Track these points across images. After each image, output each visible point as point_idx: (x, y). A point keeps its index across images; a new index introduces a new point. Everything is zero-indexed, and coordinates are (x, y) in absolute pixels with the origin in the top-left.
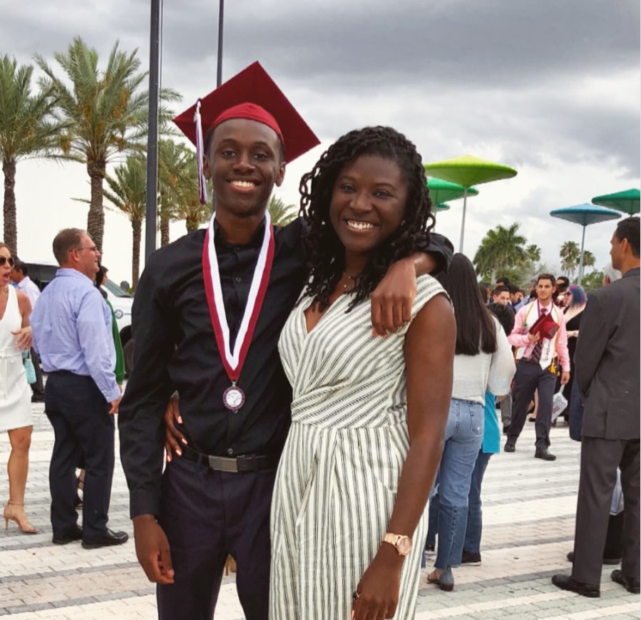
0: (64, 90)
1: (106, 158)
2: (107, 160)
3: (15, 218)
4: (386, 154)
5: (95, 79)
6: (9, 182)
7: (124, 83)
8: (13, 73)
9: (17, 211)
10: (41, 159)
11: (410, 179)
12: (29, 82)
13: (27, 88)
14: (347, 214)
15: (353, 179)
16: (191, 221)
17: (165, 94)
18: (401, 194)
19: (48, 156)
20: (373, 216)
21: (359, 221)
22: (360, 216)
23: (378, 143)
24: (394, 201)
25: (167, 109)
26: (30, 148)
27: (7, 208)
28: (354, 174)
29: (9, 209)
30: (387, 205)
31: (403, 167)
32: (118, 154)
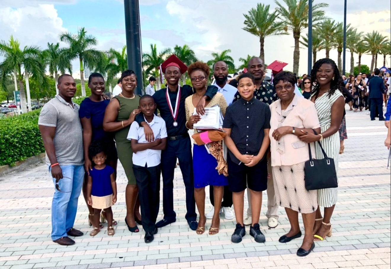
0: (284, 10)
1: (300, 31)
2: (300, 32)
3: (264, 57)
4: (328, 63)
5: (296, 4)
6: (262, 45)
7: (306, 4)
8: (263, 9)
9: (265, 55)
10: (273, 36)
11: (334, 68)
12: (268, 10)
13: (268, 12)
14: (320, 76)
15: (321, 69)
16: (339, 49)
17: (322, 5)
18: (332, 71)
19: (276, 34)
20: (326, 76)
21: (323, 78)
22: (323, 76)
23: (326, 61)
24: (331, 73)
25: (322, 11)
26: (270, 32)
27: (261, 54)
28: (321, 68)
29: (262, 55)
30: (329, 74)
31: (332, 66)
32: (305, 29)
